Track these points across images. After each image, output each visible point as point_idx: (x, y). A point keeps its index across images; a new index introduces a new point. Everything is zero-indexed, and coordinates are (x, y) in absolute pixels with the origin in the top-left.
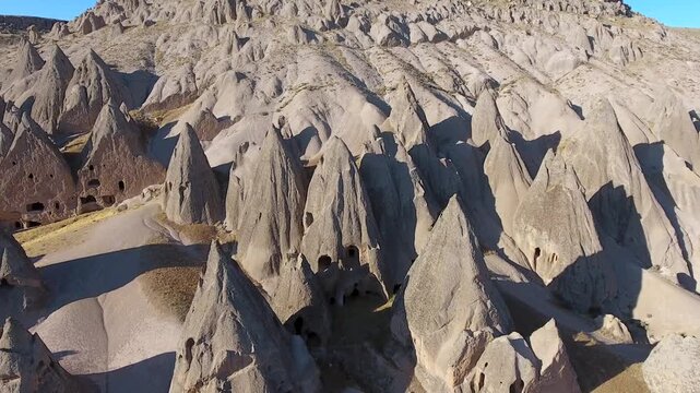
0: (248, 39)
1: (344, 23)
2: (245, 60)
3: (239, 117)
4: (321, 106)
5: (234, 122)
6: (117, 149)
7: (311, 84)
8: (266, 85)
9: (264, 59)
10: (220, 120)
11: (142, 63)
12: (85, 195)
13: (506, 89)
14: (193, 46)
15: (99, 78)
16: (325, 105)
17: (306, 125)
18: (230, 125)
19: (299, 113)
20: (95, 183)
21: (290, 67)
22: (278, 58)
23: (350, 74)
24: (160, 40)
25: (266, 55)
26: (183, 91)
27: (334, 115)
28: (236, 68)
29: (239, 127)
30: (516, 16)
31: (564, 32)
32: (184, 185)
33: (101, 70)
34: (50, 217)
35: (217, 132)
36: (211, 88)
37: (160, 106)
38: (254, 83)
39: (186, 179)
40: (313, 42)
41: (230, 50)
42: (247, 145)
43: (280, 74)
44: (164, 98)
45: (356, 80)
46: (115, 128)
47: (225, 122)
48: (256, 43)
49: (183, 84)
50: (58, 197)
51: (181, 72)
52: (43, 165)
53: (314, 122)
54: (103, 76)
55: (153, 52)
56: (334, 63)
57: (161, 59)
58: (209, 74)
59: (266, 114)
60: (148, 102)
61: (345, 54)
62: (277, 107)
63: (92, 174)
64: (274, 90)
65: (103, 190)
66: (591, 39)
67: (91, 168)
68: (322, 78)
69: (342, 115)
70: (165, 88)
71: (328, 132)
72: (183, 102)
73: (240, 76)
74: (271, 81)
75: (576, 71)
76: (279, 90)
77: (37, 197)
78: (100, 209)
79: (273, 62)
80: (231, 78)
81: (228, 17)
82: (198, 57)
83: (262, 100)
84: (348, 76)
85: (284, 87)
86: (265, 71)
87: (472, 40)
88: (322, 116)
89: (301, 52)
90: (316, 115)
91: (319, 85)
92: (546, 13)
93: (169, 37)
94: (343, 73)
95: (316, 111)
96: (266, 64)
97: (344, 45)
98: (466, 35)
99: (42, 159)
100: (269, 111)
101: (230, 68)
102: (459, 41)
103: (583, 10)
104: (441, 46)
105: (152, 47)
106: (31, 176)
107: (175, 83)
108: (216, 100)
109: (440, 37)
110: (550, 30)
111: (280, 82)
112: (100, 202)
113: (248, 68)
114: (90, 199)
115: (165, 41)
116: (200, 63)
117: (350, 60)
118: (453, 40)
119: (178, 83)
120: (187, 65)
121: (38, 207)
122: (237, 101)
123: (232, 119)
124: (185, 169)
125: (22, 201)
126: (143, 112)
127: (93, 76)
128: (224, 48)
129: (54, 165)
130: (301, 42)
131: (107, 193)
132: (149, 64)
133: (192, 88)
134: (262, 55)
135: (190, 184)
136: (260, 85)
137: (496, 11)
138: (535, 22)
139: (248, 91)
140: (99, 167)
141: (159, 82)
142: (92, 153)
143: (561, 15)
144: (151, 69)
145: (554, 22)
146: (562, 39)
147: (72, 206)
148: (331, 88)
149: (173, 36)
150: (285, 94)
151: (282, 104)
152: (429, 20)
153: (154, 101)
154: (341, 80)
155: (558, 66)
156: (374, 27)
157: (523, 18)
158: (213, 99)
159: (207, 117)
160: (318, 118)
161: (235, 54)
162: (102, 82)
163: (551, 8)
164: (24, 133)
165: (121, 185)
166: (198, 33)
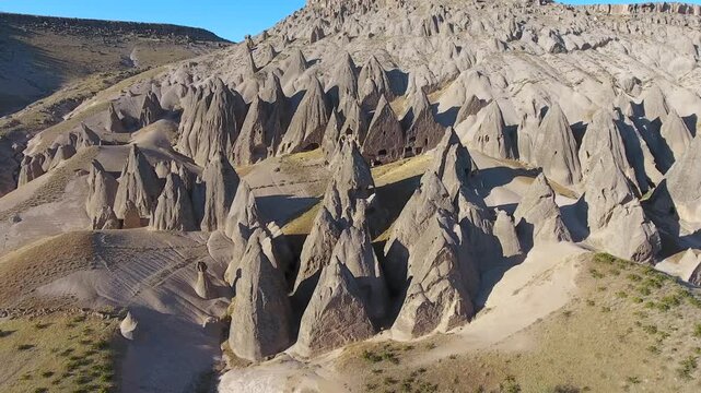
1: (520, 35)
3: (491, 101)
5: (490, 103)
6: (427, 118)
7: (530, 79)
8: (497, 80)
10: (481, 102)
11: (391, 64)
12: (407, 147)
13: (647, 85)
14: (418, 52)
15: (381, 74)
17: (542, 105)
18: (485, 105)
20: (413, 139)
21: (505, 67)
24: (389, 48)
26: (430, 83)
27: (553, 99)
30: (633, 29)
31: (671, 41)
32: (499, 136)
34: (388, 160)
35: (479, 109)
38: (488, 78)
39: (500, 133)
40: (508, 50)
41: (451, 56)
43: (502, 72)
46: (427, 105)
48: (467, 50)
49: (428, 79)
50: (395, 147)
51: (422, 71)
53: (547, 103)
58: (444, 72)
59: (507, 98)
62: (512, 94)
63: (413, 133)
64: (503, 83)
65: (417, 144)
66: (696, 47)
68: (536, 75)
70: (417, 81)
72: (430, 91)
73: (479, 74)
74: (499, 77)
75: (695, 72)
76: (506, 84)
77: (385, 146)
78: (413, 156)
80: (475, 75)
81: (433, 31)
82: (427, 60)
83: (499, 90)
85: (509, 81)
86: (491, 70)
87: (608, 48)
89: (505, 57)
91: (536, 80)
92: (655, 25)
93: (395, 46)
94: (545, 72)
98: (604, 44)
100: (507, 96)
102: (598, 49)
103: (684, 23)
104: (588, 51)
107: (423, 78)
108: (466, 90)
109: (586, 46)
110: (660, 39)
111: (504, 78)
112: (414, 152)
114: (410, 149)
115: (394, 48)
117: (539, 63)
118: (594, 48)
119: (425, 78)
120: (423, 66)
121: (383, 152)
122: (486, 90)
124: (499, 127)
125: (378, 148)
127: (377, 72)
128: (445, 54)
130: (502, 50)
131: (419, 146)
133: (435, 82)
136: (492, 80)
137: (615, 24)
138: (647, 33)
139: (488, 83)
140: (417, 129)
141: (411, 77)
142: (415, 121)
143: (669, 28)
145: (663, 33)
146: (672, 47)
147: (400, 153)
148: (545, 82)
151: (514, 92)
152: (575, 33)
154: (548, 76)
155: (679, 68)
156: (540, 39)
157: (637, 30)
163: (659, 22)
164: (385, 106)
165: (426, 141)
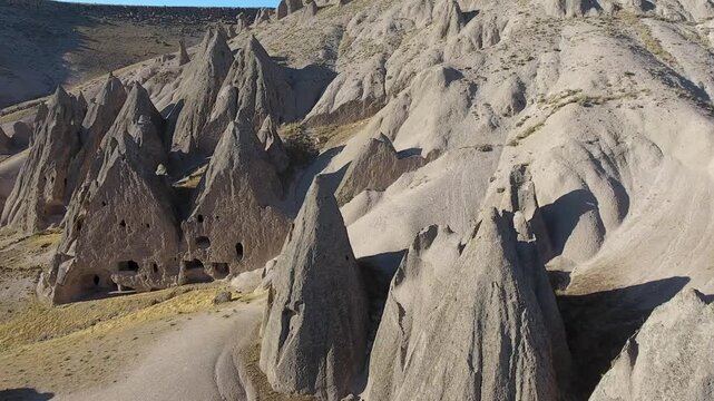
0: (475, 13)
2: (466, 46)
3: (437, 153)
4: (607, 142)
5: (426, 161)
6: (236, 193)
7: (588, 91)
8: (496, 93)
9: (498, 46)
10: (404, 154)
11: (321, 53)
12: (190, 259)
14: (393, 28)
15: (255, 77)
16: (616, 138)
17: (571, 186)
18: (418, 166)
19: (557, 154)
20: (204, 241)
21: (545, 58)
22: (525, 42)
23: (673, 73)
24: (354, 20)
25: (504, 38)
26: (364, 96)
27: (636, 161)
28: (449, 61)
29: (434, 172)
32: (291, 307)
33: (259, 65)
34: (145, 284)
35: (395, 177)
36: (401, 95)
37: (330, 118)
38: (474, 88)
39: (296, 296)
40: (593, 12)
41: (444, 33)
42: (433, 232)
43: (524, 71)
44: (336, 106)
45: (687, 84)
46: (236, 161)
47: (411, 159)
48: (488, 19)
49: (366, 85)
50: (156, 257)
51: (366, 68)
52: (138, 209)
53: (591, 179)
54: (260, 73)
55: (340, 37)
56: (635, 49)
57: (348, 48)
58: (407, 69)
59: (488, 149)
60: (313, 112)
61: (657, 33)
62: (512, 134)
63: (200, 228)
64: (509, 102)
65: (214, 254)
67: (200, 219)
68: (612, 80)
69: (655, 164)
70: (341, 92)
71: (623, 204)
72: (362, 114)
73: (451, 75)
74: (507, 84)
76: (519, 102)
77: (130, 253)
78: (209, 280)
79: (513, 49)
80: (436, 79)
82: (395, 44)
83: (484, 121)
84: (668, 76)
85: (530, 95)
86: (497, 65)
88: (609, 163)
89: (568, 30)
90: (596, 162)
91: (603, 94)
93: (365, 17)
94: (657, 69)
95: (596, 154)
96: (500, 54)
97: (654, 17)
99: (137, 202)
100: (494, 143)
101: (440, 60)
105: (340, 31)
106: (123, 224)
107: (356, 82)
108: (406, 116)
111: (522, 86)
112: (209, 271)
113: (468, 61)
114: (197, 264)
115: (359, 22)
116: (397, 52)
117: (668, 44)
119: (360, 84)
120: (378, 57)
121: (131, 266)
122: (439, 121)
123: (424, 154)
124: (298, 274)
125: (111, 255)
126: (303, 128)
127: (249, 73)
128: (436, 28)
129: (152, 211)
130: (570, 13)
131: (219, 260)
132: (330, 55)
133: (378, 93)
134: (496, 38)
135: (303, 307)
136: (484, 92)
139: (462, 101)
140: (211, 218)
141: (335, 82)
142: (202, 197)
144: (330, 62)
147: (172, 271)
148: (632, 102)
149: (370, 15)
150: (531, 110)
151: (521, 130)
153: (321, 111)
154: (657, 86)
158: (402, 113)
159: (381, 149)
160: (599, 171)
161: (452, 38)
162: (258, 81)
164: (117, 161)
165: (239, 248)
166: (405, 9)
